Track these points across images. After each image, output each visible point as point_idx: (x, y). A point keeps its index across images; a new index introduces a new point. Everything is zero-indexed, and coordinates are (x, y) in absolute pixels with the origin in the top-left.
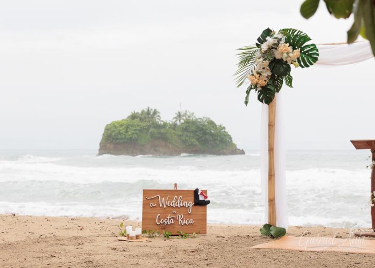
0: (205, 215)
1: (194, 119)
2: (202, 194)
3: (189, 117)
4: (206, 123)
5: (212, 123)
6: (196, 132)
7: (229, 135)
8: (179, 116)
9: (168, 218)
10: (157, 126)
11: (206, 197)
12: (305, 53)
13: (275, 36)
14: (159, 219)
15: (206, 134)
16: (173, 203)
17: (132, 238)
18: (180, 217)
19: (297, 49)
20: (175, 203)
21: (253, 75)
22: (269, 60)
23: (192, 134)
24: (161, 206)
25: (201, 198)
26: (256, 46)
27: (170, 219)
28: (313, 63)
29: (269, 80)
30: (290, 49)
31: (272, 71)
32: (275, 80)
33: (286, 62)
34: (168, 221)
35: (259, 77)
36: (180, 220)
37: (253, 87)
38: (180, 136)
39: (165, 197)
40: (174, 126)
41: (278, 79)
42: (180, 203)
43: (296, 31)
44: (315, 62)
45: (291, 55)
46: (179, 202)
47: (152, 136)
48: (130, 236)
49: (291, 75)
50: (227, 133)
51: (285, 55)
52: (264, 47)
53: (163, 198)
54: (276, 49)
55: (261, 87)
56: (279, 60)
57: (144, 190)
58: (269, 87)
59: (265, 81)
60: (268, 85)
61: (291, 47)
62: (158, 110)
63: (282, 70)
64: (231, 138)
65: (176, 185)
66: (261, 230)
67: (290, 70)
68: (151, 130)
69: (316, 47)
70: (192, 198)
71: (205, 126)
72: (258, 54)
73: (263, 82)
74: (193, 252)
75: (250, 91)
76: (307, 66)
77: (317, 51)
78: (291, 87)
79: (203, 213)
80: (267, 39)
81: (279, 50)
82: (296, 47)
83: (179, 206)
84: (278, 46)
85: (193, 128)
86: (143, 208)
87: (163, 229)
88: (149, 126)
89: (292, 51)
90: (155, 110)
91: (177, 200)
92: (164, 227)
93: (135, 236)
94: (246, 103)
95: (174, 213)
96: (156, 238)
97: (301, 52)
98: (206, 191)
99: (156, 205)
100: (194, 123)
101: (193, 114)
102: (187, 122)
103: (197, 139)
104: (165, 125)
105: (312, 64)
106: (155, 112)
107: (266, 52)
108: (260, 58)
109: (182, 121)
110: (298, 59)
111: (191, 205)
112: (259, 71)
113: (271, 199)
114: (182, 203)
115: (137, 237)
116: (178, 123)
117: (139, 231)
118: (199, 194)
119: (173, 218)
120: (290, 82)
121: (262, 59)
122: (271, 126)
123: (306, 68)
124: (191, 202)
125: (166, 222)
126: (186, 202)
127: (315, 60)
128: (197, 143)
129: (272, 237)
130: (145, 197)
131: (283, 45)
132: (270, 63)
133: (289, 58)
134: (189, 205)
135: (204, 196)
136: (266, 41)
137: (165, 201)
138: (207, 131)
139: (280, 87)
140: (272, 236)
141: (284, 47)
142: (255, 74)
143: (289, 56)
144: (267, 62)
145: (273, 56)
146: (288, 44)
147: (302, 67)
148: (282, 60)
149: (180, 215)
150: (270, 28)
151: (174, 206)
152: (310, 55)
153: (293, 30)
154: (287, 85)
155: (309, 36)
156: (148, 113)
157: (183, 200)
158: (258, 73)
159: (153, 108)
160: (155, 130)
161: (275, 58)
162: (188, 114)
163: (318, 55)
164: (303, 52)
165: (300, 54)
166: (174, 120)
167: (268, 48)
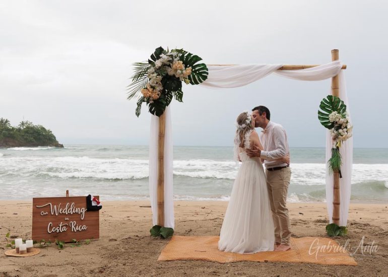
0: (98, 220)
1: (32, 126)
2: (94, 200)
3: (29, 124)
4: (40, 129)
5: (43, 129)
6: (33, 133)
7: (54, 136)
8: (23, 124)
9: (61, 226)
10: (8, 130)
11: (98, 203)
12: (195, 71)
13: (169, 54)
14: (51, 228)
15: (39, 135)
16: (65, 210)
17: (22, 252)
18: (72, 224)
19: (189, 67)
20: (67, 210)
21: (147, 88)
22: (162, 76)
23: (31, 135)
24: (52, 214)
25: (94, 204)
26: (148, 62)
27: (62, 227)
28: (203, 80)
29: (162, 94)
30: (183, 66)
31: (163, 87)
32: (165, 95)
33: (179, 78)
34: (60, 229)
35: (153, 90)
36: (73, 227)
37: (145, 100)
38: (23, 136)
39: (57, 205)
40: (19, 130)
41: (168, 93)
42: (73, 210)
43: (187, 52)
44: (205, 80)
45: (184, 72)
46: (71, 209)
47: (4, 135)
48: (20, 250)
49: (182, 91)
50: (53, 134)
51: (179, 71)
52: (158, 63)
53: (55, 206)
54: (169, 66)
55: (153, 100)
56: (170, 76)
57: (34, 199)
58: (160, 101)
59: (158, 95)
60: (160, 98)
61: (184, 65)
62: (8, 120)
63: (174, 86)
64: (55, 138)
65: (67, 192)
66: (151, 231)
67: (181, 86)
68: (3, 132)
69: (206, 67)
70: (85, 204)
71: (39, 130)
72: (152, 70)
73: (155, 96)
74: (102, 272)
75: (141, 103)
76: (197, 83)
77: (207, 70)
78: (181, 101)
79: (96, 218)
80: (161, 56)
81: (174, 66)
82: (188, 66)
83: (72, 213)
84: (172, 63)
85: (32, 132)
86: (33, 216)
87: (55, 237)
88: (3, 130)
89: (184, 68)
90: (7, 120)
91: (70, 207)
92: (56, 235)
93: (26, 249)
94: (138, 114)
95: (67, 220)
96: (49, 248)
97: (192, 70)
98: (98, 197)
99: (47, 213)
100: (32, 128)
101: (31, 123)
102: (28, 128)
103: (34, 138)
104: (13, 129)
105: (201, 82)
106: (7, 121)
107: (160, 68)
108: (153, 73)
109: (25, 127)
110: (189, 76)
111: (84, 211)
112: (153, 85)
113: (160, 203)
114: (75, 210)
115: (28, 250)
116: (22, 128)
117: (30, 243)
118: (92, 200)
119: (66, 226)
120: (180, 97)
121: (155, 75)
122: (161, 136)
123: (195, 85)
124: (84, 209)
125: (58, 230)
126: (79, 209)
127: (205, 78)
128: (34, 140)
129: (162, 238)
130: (36, 205)
131: (177, 62)
132: (162, 79)
133: (182, 75)
134: (81, 211)
135: (97, 201)
136: (160, 58)
137: (57, 208)
138: (41, 133)
139: (170, 101)
140: (162, 236)
141: (178, 64)
142: (148, 88)
143: (182, 73)
144: (160, 77)
145: (165, 72)
146: (181, 62)
147: (193, 84)
148: (174, 76)
149: (73, 221)
150: (162, 47)
151: (67, 214)
152: (200, 74)
153: (185, 51)
154: (177, 99)
155: (199, 56)
156: (2, 121)
157: (76, 206)
158: (152, 87)
159: (5, 118)
160: (7, 132)
161: (167, 74)
162: (28, 123)
163: (207, 73)
164: (194, 70)
165: (191, 71)
166: (19, 127)
167: (161, 64)
